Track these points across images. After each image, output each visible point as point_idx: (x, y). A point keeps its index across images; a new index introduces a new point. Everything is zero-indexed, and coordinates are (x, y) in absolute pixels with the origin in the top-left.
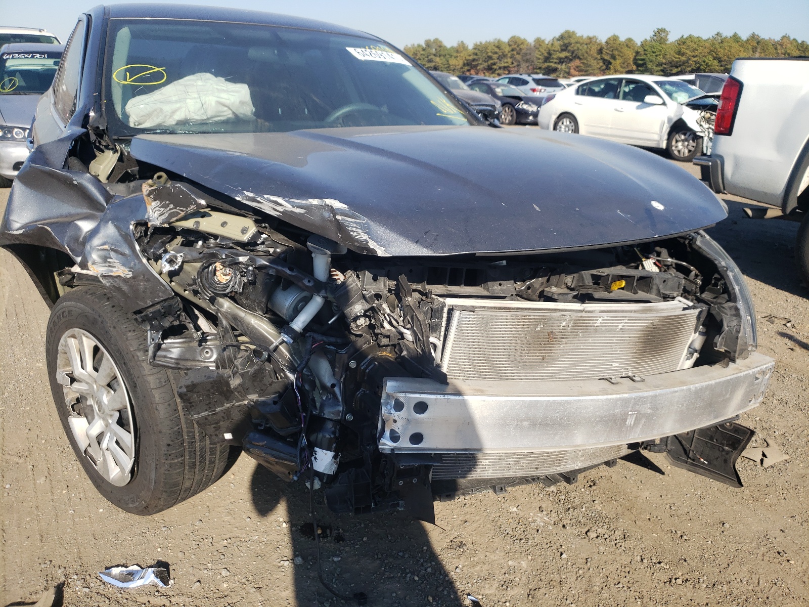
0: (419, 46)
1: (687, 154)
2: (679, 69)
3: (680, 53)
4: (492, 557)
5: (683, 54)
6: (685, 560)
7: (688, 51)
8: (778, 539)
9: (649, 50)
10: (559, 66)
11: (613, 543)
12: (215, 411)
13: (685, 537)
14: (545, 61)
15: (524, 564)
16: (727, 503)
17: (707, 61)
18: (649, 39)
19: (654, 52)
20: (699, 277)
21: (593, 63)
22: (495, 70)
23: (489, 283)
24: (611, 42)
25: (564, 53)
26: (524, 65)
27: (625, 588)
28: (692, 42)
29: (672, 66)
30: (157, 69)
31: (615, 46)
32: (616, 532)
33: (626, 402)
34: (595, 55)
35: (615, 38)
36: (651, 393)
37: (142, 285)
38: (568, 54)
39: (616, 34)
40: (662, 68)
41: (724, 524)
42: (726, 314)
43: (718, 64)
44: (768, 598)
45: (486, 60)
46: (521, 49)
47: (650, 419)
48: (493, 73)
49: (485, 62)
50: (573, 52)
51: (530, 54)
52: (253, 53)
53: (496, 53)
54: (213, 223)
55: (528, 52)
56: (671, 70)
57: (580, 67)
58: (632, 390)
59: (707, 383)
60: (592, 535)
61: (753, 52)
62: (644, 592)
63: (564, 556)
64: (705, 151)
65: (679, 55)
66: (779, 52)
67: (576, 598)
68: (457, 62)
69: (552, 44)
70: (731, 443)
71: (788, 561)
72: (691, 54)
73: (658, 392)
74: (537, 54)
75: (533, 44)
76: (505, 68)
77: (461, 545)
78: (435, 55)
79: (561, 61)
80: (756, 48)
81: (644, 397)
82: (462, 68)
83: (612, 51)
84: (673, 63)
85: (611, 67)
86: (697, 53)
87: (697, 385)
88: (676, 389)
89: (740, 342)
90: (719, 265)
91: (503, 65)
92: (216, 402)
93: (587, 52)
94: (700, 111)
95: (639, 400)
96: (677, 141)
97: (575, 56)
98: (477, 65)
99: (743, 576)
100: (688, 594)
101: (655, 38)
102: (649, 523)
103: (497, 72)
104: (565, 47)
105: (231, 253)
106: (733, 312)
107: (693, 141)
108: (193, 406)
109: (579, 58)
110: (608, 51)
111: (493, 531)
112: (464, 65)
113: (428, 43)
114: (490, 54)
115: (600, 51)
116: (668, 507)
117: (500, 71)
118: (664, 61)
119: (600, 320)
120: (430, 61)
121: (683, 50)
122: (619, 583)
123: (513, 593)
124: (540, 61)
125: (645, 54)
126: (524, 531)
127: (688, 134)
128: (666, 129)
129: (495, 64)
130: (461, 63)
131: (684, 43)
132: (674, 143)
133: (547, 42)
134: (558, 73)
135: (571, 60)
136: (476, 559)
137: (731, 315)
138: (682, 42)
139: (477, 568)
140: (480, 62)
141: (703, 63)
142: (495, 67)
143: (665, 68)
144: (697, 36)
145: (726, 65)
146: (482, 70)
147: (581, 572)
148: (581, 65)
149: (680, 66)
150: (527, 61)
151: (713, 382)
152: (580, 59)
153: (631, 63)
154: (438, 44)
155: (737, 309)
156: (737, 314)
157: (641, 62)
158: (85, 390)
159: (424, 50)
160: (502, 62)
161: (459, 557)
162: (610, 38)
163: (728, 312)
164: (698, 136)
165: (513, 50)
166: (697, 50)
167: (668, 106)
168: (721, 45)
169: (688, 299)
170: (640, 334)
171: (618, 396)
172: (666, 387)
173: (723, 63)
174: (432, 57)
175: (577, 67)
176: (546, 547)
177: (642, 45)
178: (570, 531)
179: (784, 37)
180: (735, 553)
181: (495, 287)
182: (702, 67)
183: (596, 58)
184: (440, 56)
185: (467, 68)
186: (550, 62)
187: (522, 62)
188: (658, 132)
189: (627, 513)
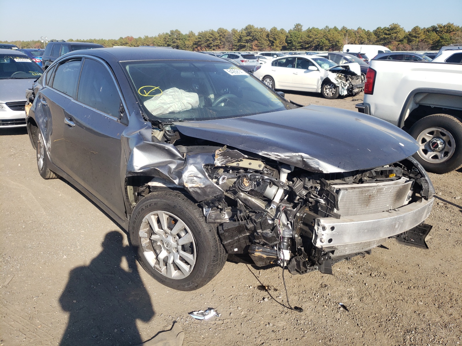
0: (167, 34)
1: (331, 95)
2: (309, 45)
3: (309, 36)
4: (340, 288)
5: (310, 37)
6: (411, 280)
7: (312, 36)
8: (440, 268)
9: (293, 35)
10: (246, 44)
11: (382, 277)
12: (234, 239)
13: (407, 272)
14: (239, 42)
15: (353, 289)
16: (416, 257)
17: (323, 41)
18: (292, 29)
19: (296, 36)
20: (405, 168)
21: (264, 42)
22: (212, 47)
23: (345, 178)
24: (273, 31)
25: (248, 37)
26: (227, 44)
27: (394, 293)
28: (314, 31)
29: (305, 44)
30: (156, 88)
31: (275, 33)
32: (381, 273)
33: (396, 219)
34: (265, 38)
35: (275, 29)
36: (403, 215)
37: (208, 190)
38: (251, 38)
39: (275, 27)
40: (300, 44)
41: (419, 265)
42: (422, 182)
43: (328, 42)
44: (445, 289)
45: (206, 41)
46: (224, 35)
47: (402, 225)
48: (210, 48)
49: (205, 43)
50: (253, 37)
51: (230, 38)
52: (183, 74)
53: (211, 37)
54: (245, 163)
55: (229, 37)
56: (306, 46)
57: (257, 44)
58: (398, 214)
59: (418, 209)
60: (373, 275)
61: (345, 36)
62: (401, 293)
63: (367, 284)
64: (340, 94)
65: (308, 37)
66: (357, 36)
67: (378, 298)
68: (190, 43)
69: (242, 32)
70: (422, 232)
71: (446, 276)
72: (314, 37)
73: (405, 214)
74: (234, 38)
75: (231, 32)
76: (216, 45)
77: (326, 286)
78: (176, 39)
79: (247, 41)
80: (346, 34)
81: (401, 217)
82: (193, 46)
83: (274, 36)
84: (306, 42)
85: (274, 44)
86: (317, 37)
87: (415, 210)
88: (410, 212)
89: (430, 192)
90: (414, 163)
91: (215, 44)
92: (235, 235)
93: (261, 37)
94: (336, 74)
95: (400, 218)
96: (326, 89)
97: (254, 39)
98: (201, 44)
99: (433, 283)
100: (417, 292)
101: (295, 29)
102: (392, 268)
103: (212, 48)
104: (249, 34)
105: (252, 175)
106: (425, 181)
107: (334, 89)
108: (225, 238)
109: (256, 39)
110: (272, 36)
111: (335, 279)
112: (194, 44)
113: (172, 32)
114: (208, 38)
115: (268, 36)
116: (396, 261)
117: (214, 48)
118: (301, 41)
119: (385, 189)
120: (174, 42)
121: (310, 35)
122: (391, 291)
123: (355, 300)
124: (236, 41)
125: (291, 37)
126: (347, 277)
127: (331, 85)
128: (320, 83)
129: (211, 44)
130: (192, 43)
131: (311, 31)
132: (325, 90)
133: (239, 31)
134: (246, 48)
135: (252, 41)
136: (334, 290)
137: (424, 182)
138: (309, 31)
139: (336, 293)
140: (203, 43)
141: (321, 42)
142: (211, 45)
143: (302, 44)
144: (317, 28)
145: (332, 43)
146: (204, 47)
147: (375, 289)
148: (258, 43)
149: (310, 43)
150: (229, 42)
151: (419, 209)
152: (258, 40)
153: (285, 42)
154: (178, 32)
155: (426, 180)
156: (427, 182)
157: (289, 42)
158: (158, 238)
159: (170, 36)
160: (215, 42)
161: (327, 290)
162: (272, 29)
163: (423, 181)
164: (337, 86)
165: (220, 36)
166: (317, 35)
167: (320, 71)
168: (329, 32)
169: (406, 177)
170: (395, 193)
171: (394, 217)
172: (407, 212)
173: (331, 42)
174: (175, 40)
175: (256, 45)
176: (358, 282)
177: (289, 32)
178: (364, 275)
179: (359, 28)
180: (427, 275)
181: (347, 180)
182: (320, 44)
183: (266, 40)
184: (179, 40)
185: (195, 46)
186: (241, 42)
187: (226, 43)
188: (316, 84)
189: (382, 265)
